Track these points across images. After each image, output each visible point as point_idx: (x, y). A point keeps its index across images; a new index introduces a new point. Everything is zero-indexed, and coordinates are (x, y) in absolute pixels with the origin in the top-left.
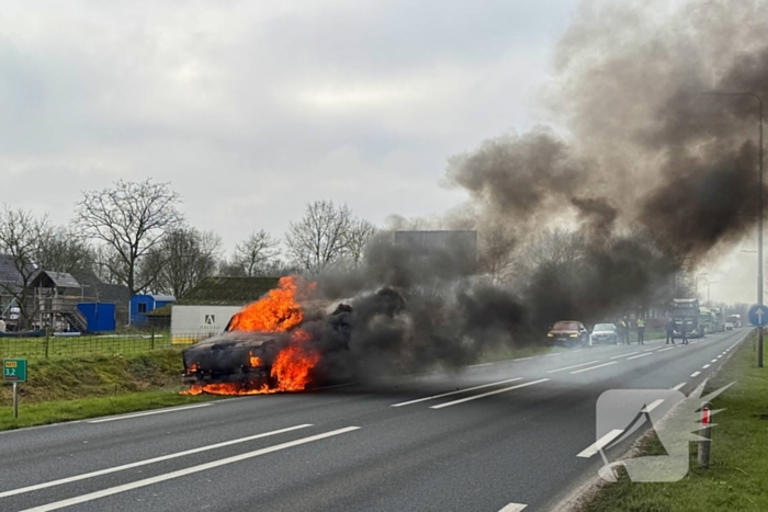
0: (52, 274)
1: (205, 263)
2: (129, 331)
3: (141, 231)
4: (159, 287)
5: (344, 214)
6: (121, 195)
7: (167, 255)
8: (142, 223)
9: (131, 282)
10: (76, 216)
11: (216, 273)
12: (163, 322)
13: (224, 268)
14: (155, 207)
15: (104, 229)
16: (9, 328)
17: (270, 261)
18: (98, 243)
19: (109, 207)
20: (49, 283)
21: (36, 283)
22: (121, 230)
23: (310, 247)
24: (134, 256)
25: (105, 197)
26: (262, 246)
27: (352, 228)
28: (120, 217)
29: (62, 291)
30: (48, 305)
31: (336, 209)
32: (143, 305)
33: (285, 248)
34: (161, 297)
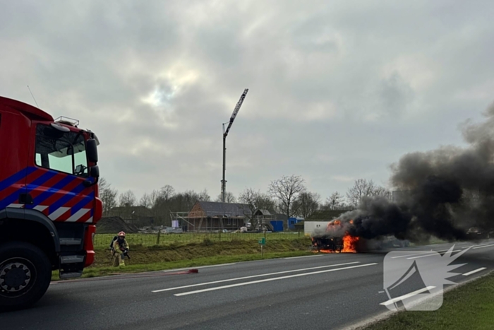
0: (261, 210)
1: (314, 205)
2: (288, 231)
3: (291, 194)
4: (298, 214)
5: (371, 184)
6: (284, 181)
7: (300, 202)
8: (291, 191)
9: (288, 213)
10: (269, 190)
11: (319, 209)
12: (301, 227)
13: (322, 207)
14: (296, 185)
15: (278, 194)
16: (248, 230)
17: (340, 204)
18: (276, 199)
19: (280, 186)
20: (261, 214)
21: (256, 214)
22: (284, 194)
23: (357, 198)
24: (289, 203)
25: (278, 182)
26: (337, 198)
27: (375, 189)
28: (284, 189)
29: (265, 216)
30: (261, 222)
31: (367, 182)
32: (293, 221)
33: (346, 198)
34: (298, 218)
